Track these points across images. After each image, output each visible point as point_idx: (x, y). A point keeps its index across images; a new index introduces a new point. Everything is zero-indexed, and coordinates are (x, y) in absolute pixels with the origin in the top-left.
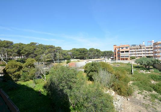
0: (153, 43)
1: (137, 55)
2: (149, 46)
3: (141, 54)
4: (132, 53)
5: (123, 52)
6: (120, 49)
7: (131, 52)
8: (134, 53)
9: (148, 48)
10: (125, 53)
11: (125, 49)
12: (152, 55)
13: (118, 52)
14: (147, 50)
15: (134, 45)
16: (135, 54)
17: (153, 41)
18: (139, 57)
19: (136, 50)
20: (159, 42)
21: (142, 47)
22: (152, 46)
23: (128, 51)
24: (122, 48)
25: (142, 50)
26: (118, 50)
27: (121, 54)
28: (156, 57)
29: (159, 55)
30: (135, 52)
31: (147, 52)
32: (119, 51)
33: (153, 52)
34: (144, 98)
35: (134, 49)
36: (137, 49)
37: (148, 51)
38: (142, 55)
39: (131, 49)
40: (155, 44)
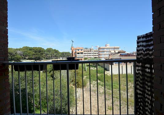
0: (98, 47)
1: (89, 57)
2: (96, 50)
3: (91, 56)
4: (85, 55)
5: (79, 53)
6: (77, 50)
7: (84, 53)
8: (86, 55)
9: (95, 51)
10: (80, 54)
11: (80, 51)
12: (97, 57)
13: (75, 53)
14: (94, 52)
15: (86, 48)
16: (87, 56)
17: (98, 46)
18: (90, 58)
19: (88, 52)
20: (101, 47)
21: (92, 50)
22: (98, 50)
23: (82, 53)
24: (78, 50)
25: (92, 52)
26: (75, 51)
27: (77, 55)
28: (99, 57)
29: (101, 57)
30: (87, 53)
31: (95, 54)
32: (76, 52)
33: (98, 54)
34: (93, 86)
35: (87, 51)
36: (89, 51)
37: (95, 53)
38: (92, 57)
39: (84, 51)
40: (99, 48)
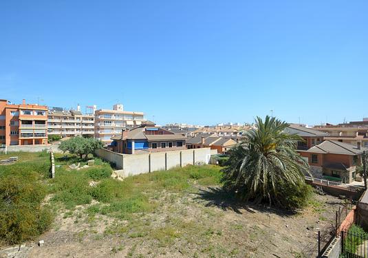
0: (95, 110)
1: (65, 133)
2: (88, 116)
3: (73, 130)
4: (53, 127)
5: (30, 122)
6: (22, 113)
7: (51, 123)
8: (58, 126)
9: (86, 119)
10: (34, 126)
11: (34, 116)
12: (92, 133)
13: (12, 122)
14: (84, 122)
15: (59, 110)
16: (61, 130)
17: (95, 106)
18: (68, 136)
19: (64, 121)
20: (103, 110)
21: (76, 116)
22: (93, 116)
23: (43, 122)
24: (28, 112)
25: (76, 121)
26: (13, 115)
27: (22, 127)
28: (98, 136)
29: (103, 133)
30: (60, 124)
31: (84, 127)
32: (16, 119)
33: (93, 127)
34: (76, 222)
35: (59, 117)
36: (65, 118)
37: (86, 124)
38: (75, 133)
39: (50, 117)
40: (98, 113)
